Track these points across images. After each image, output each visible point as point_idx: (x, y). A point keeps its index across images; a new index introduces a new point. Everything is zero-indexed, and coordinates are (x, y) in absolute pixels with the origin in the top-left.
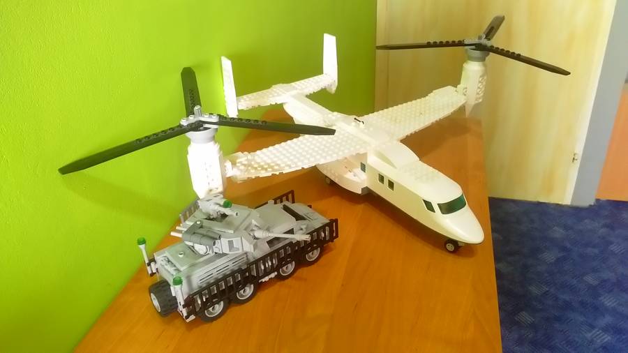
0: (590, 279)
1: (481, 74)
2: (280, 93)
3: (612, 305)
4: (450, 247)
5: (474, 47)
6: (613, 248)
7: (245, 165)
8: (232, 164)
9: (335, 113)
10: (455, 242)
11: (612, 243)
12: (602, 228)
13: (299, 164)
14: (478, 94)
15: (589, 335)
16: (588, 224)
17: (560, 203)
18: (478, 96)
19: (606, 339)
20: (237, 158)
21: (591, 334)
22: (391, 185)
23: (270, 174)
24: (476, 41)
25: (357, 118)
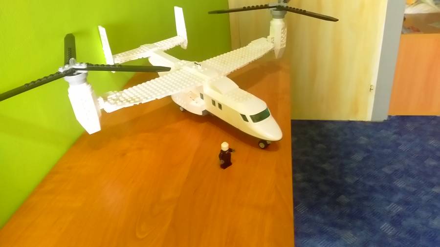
0: (387, 170)
1: (282, 27)
2: (145, 50)
3: (403, 186)
4: (262, 145)
5: (275, 9)
6: (400, 148)
7: (114, 100)
8: (104, 99)
9: (183, 61)
10: (264, 141)
11: (400, 144)
12: (393, 135)
13: (154, 96)
14: (282, 41)
15: (388, 208)
16: (384, 133)
17: (364, 120)
18: (282, 43)
19: (399, 210)
20: (108, 95)
21: (389, 207)
22: (220, 106)
23: (132, 105)
24: (277, 4)
25: (197, 62)
